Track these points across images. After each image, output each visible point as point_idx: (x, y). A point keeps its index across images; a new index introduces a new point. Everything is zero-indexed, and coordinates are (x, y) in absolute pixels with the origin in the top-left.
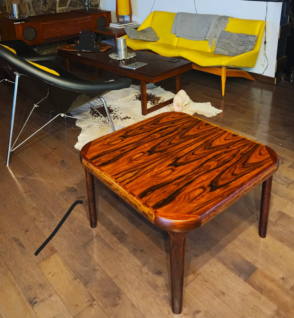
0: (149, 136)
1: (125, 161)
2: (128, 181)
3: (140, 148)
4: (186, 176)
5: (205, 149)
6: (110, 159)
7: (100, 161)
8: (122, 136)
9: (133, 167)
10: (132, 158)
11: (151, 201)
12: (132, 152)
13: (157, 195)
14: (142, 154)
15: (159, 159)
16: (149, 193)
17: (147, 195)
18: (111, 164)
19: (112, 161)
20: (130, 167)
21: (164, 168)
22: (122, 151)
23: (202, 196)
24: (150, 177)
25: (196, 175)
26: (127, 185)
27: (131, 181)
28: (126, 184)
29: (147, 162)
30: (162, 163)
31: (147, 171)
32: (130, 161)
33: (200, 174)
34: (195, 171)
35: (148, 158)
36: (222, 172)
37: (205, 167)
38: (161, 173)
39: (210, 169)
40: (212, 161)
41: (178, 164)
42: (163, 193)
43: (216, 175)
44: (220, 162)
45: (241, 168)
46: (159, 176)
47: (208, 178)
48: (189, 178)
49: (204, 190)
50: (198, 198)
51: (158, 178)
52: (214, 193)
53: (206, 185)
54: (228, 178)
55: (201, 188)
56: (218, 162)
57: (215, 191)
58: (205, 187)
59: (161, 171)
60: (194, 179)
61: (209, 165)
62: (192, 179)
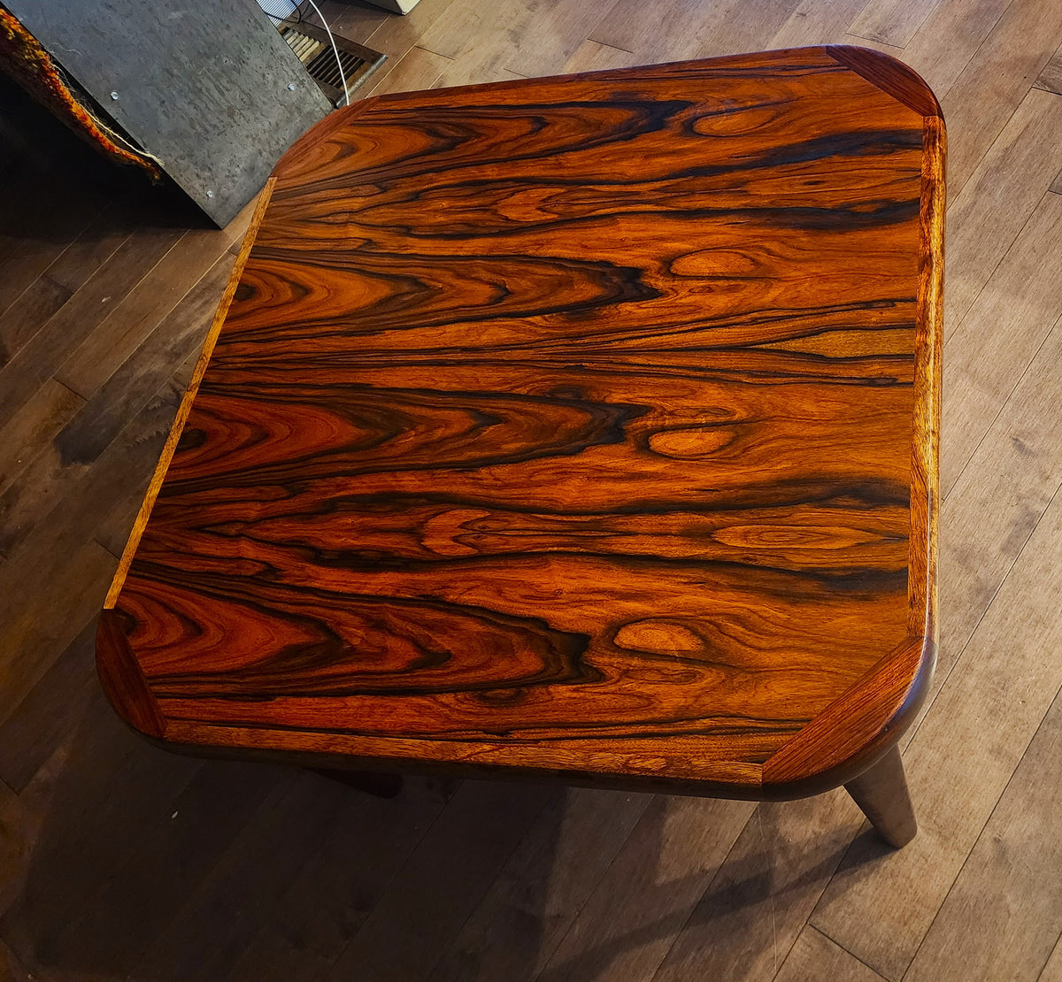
1: (769, 441)
2: (874, 316)
3: (624, 486)
4: (665, 208)
6: (816, 514)
7: (867, 537)
8: (584, 673)
9: (777, 380)
10: (721, 448)
12: (678, 486)
13: (848, 185)
14: (658, 442)
15: (639, 360)
16: (865, 208)
17: (878, 205)
18: (842, 467)
19: (817, 490)
20: (791, 387)
21: (683, 293)
23: (735, 101)
24: (780, 280)
25: (637, 193)
26: (896, 295)
27: (868, 305)
28: (899, 305)
29: (701, 369)
30: (660, 326)
31: (754, 321)
32: (749, 432)
33: (616, 188)
34: (616, 210)
35: (665, 398)
36: (550, 155)
37: (560, 209)
38: (719, 278)
39: (562, 191)
40: (507, 218)
41: (616, 280)
42: (824, 182)
43: (583, 153)
44: (490, 200)
45: (484, 134)
46: (747, 267)
47: (625, 155)
48: (669, 195)
49: (697, 119)
50: (749, 103)
51: (763, 258)
52: (685, 94)
53: (666, 134)
54: (572, 123)
55: (697, 131)
56: (495, 203)
57: (674, 99)
58: (680, 131)
59: (710, 290)
60: (662, 179)
61: (539, 209)
62: (666, 183)
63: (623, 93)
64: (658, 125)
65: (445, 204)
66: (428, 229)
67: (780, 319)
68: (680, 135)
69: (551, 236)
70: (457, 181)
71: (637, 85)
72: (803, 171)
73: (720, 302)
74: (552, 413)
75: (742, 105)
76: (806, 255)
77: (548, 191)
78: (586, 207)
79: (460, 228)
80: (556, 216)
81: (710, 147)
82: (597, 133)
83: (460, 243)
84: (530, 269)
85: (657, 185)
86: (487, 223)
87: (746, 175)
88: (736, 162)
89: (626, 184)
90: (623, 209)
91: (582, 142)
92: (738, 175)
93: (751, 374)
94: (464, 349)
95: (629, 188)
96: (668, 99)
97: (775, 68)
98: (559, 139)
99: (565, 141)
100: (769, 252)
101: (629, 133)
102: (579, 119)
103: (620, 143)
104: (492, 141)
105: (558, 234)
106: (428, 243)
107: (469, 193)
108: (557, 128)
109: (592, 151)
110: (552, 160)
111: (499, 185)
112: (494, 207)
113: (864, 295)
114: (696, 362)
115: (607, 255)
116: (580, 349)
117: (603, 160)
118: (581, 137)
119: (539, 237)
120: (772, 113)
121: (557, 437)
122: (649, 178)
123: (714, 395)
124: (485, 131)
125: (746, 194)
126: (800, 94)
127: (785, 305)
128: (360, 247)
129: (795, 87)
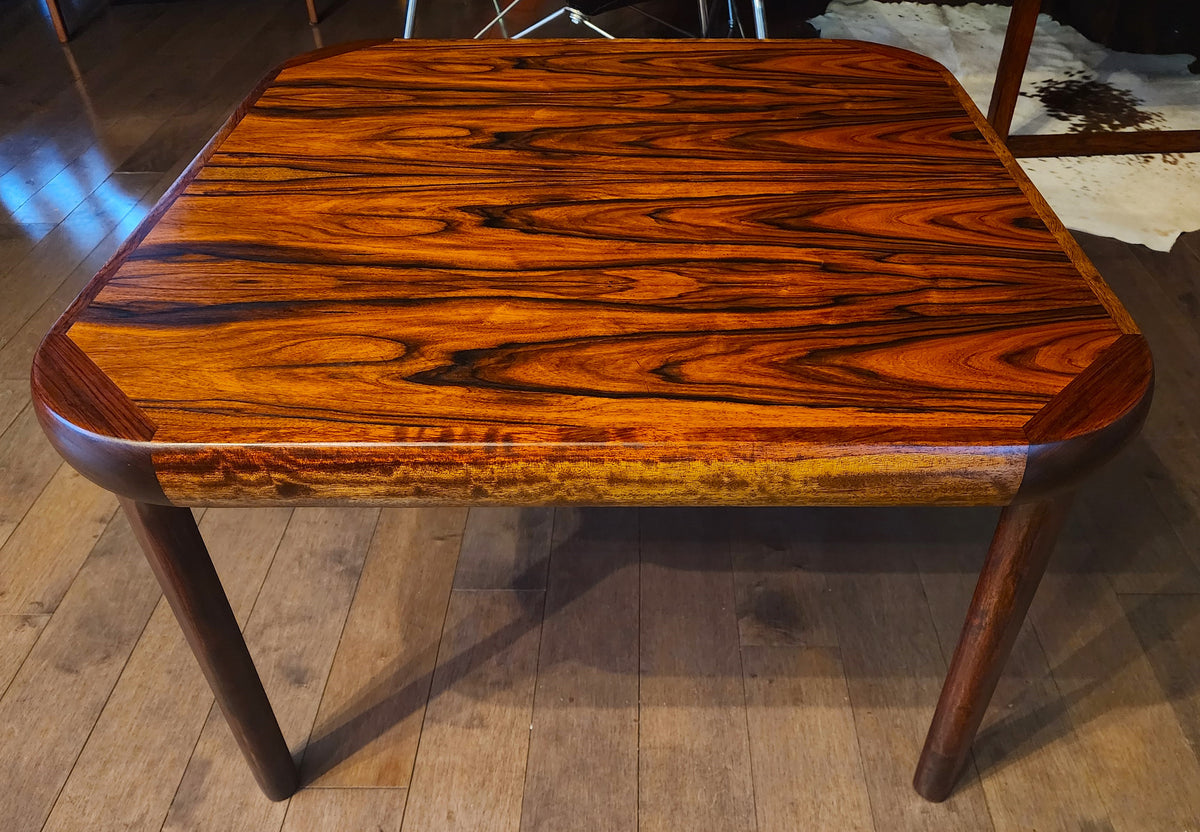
0: (614, 90)
1: (357, 132)
2: (229, 187)
3: (494, 115)
4: (453, 272)
5: (751, 217)
6: (329, 105)
7: (292, 97)
8: (515, 59)
9: (341, 158)
10: (403, 129)
11: (135, 286)
12: (443, 115)
14: (462, 133)
15: (483, 171)
16: (198, 257)
17: (184, 258)
18: (299, 120)
19: (324, 112)
20: (328, 154)
21: (431, 208)
22: (418, 98)
23: (333, 376)
24: (319, 212)
25: (493, 287)
26: (198, 198)
27: (231, 194)
28: (201, 193)
29: (416, 165)
30: (459, 189)
31: (358, 189)
32: (375, 135)
33: (522, 294)
34: (521, 274)
35: (455, 152)
36: (635, 334)
37: (603, 279)
38: (388, 216)
39: (604, 296)
40: (679, 273)
41: (515, 220)
42: (235, 281)
43: (583, 332)
44: (713, 292)
45: (763, 365)
46: (355, 223)
47: (516, 327)
48: (446, 283)
49: (396, 360)
50: (310, 371)
51: (333, 228)
52: (415, 392)
53: (450, 345)
54: (610, 370)
55: (399, 345)
56: (704, 289)
57: (434, 388)
58: (426, 348)
59: (401, 210)
60: (454, 298)
61: (634, 281)
62: (449, 294)
63: (528, 403)
64: (461, 357)
65: (784, 292)
66: (796, 269)
67: (327, 190)
68: (426, 343)
69: (609, 257)
70: (779, 313)
71: (500, 413)
72: (258, 293)
73: (390, 201)
74: (573, 147)
75: (321, 369)
76: (284, 228)
77: (627, 296)
78: (564, 278)
79: (745, 268)
80: (607, 273)
81: (382, 326)
82: (565, 354)
83: (737, 254)
84: (628, 232)
85: (461, 293)
86: (706, 270)
87: (333, 295)
88: (348, 308)
89: (511, 297)
90: (512, 274)
91: (587, 346)
92: (347, 295)
93: (365, 162)
94: (687, 181)
95: (503, 293)
96: (444, 388)
97: (252, 415)
98: (628, 352)
99: (615, 349)
100: (325, 232)
101: (511, 352)
102: (597, 374)
103: (524, 341)
104: (747, 356)
105: (601, 258)
106: (786, 257)
107: (751, 300)
108: (634, 366)
109: (569, 334)
110: (630, 329)
111: (705, 306)
112: (704, 285)
113: (233, 200)
114: (423, 168)
115: (528, 238)
116: (550, 179)
117: (548, 324)
118: (589, 352)
119: (625, 257)
120: (277, 356)
121: (562, 135)
122: (475, 300)
123: (406, 153)
124: (763, 370)
125: (339, 278)
126: (227, 375)
127: (318, 197)
128: (890, 256)
129: (231, 385)
